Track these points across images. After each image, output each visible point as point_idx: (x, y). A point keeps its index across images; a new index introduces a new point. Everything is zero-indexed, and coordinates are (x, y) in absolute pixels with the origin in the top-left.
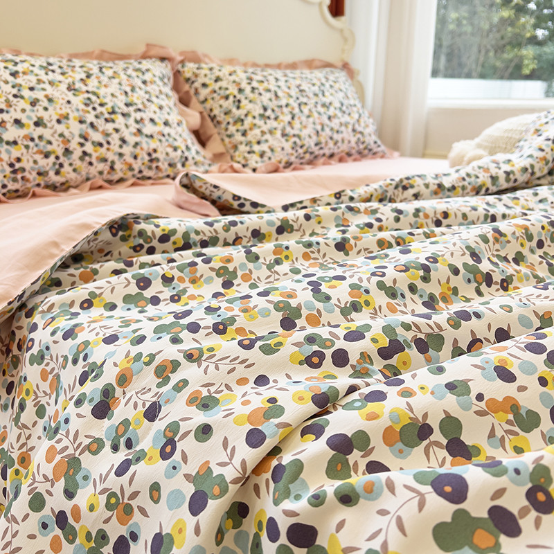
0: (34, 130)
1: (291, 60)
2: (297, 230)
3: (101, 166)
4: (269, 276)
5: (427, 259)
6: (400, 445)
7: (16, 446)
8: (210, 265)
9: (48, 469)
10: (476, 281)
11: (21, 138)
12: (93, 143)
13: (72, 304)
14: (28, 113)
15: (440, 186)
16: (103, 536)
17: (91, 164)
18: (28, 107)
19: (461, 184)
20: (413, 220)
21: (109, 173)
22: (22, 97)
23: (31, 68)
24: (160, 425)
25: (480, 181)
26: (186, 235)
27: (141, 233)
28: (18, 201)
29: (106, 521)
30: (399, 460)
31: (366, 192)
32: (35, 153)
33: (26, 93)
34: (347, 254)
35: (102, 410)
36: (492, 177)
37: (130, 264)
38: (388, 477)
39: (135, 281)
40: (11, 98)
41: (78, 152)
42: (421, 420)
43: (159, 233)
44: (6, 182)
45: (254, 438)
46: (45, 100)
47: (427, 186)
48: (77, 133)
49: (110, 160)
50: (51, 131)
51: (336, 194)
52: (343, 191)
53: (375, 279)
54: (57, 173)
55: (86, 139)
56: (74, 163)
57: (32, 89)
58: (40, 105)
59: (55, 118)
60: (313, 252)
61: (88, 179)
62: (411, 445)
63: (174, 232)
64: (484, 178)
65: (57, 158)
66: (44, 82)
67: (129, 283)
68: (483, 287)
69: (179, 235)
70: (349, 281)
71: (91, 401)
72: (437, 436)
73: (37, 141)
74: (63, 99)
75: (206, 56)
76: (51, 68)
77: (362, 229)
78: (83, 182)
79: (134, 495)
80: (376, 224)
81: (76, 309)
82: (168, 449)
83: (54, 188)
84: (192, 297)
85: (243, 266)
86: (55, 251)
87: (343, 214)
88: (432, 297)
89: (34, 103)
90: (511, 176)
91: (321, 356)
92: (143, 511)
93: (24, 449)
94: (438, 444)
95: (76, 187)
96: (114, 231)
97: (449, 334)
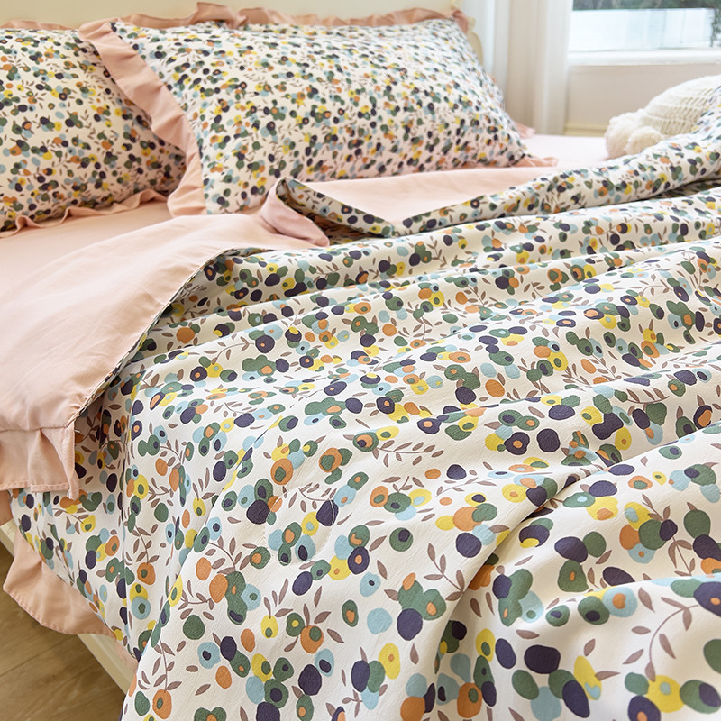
0: (67, 131)
1: (384, 11)
2: (435, 259)
3: (152, 174)
4: (418, 327)
5: (623, 299)
6: (640, 547)
7: (134, 557)
8: (343, 316)
9: (203, 587)
10: (685, 324)
11: (50, 143)
12: (142, 143)
13: (180, 374)
14: (57, 108)
15: (606, 184)
16: (284, 667)
17: (140, 171)
18: (57, 101)
19: (633, 180)
20: (583, 237)
21: (163, 182)
22: (49, 88)
23: (56, 48)
24: (340, 530)
25: (657, 175)
26: (299, 274)
27: (244, 275)
28: (51, 224)
29: (289, 649)
30: (640, 566)
31: (511, 197)
32: (68, 162)
33: (53, 82)
34: (512, 292)
35: (260, 512)
36: (672, 168)
37: (237, 317)
38: (641, 589)
39: (254, 341)
40: (35, 90)
41: (123, 157)
42: (662, 516)
43: (266, 273)
44: (34, 202)
45: (467, 545)
46: (78, 90)
47: (589, 185)
48: (121, 132)
49: (164, 165)
50: (89, 131)
51: (472, 202)
52: (482, 197)
53: (564, 331)
54: (98, 185)
55: (133, 140)
56: (119, 171)
57: (59, 76)
58: (71, 98)
59: (92, 113)
60: (469, 292)
61: (136, 191)
62: (653, 546)
63: (284, 270)
64: (662, 170)
65: (97, 166)
66: (74, 67)
67: (247, 344)
68: (694, 332)
69: (291, 274)
70: (531, 335)
71: (244, 501)
72: (682, 534)
73: (71, 145)
74: (100, 87)
75: (273, 13)
76: (80, 46)
77: (519, 252)
78: (130, 195)
79: (323, 617)
80: (537, 245)
81: (186, 380)
82: (359, 560)
83: (93, 204)
84: (327, 359)
85: (383, 314)
86: (149, 307)
87: (493, 233)
88: (633, 348)
89: (64, 95)
90: (698, 165)
91: (525, 439)
92: (335, 636)
93: (144, 560)
94: (684, 544)
95: (120, 202)
96: (210, 273)
97: (672, 402)
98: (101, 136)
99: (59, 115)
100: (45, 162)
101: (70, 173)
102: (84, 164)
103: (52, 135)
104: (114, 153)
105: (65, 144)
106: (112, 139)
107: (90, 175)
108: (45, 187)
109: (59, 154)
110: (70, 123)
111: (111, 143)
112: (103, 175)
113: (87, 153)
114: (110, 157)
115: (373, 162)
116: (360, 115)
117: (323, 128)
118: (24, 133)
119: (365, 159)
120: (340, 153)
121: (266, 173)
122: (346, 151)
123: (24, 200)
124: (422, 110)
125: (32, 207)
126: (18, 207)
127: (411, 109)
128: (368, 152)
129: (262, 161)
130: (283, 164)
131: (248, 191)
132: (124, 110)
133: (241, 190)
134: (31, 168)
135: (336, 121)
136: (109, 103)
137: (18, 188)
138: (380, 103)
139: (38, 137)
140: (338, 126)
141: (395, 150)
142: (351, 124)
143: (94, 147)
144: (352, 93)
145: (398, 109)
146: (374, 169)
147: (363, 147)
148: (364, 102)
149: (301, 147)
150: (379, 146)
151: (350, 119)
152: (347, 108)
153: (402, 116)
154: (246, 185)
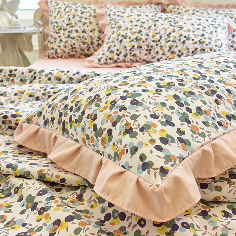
98: (91, 37)
99: (81, 29)
100: (74, 41)
101: (80, 46)
102: (84, 43)
103: (77, 34)
104: (93, 42)
105: (80, 37)
106: (94, 38)
107: (85, 47)
108: (72, 48)
109: (78, 40)
110: (83, 32)
111: (93, 39)
112: (89, 48)
113: (86, 41)
114: (92, 43)
115: (155, 57)
116: (153, 41)
117: (138, 44)
118: (70, 33)
119: (152, 56)
120: (142, 52)
121: (114, 54)
122: (145, 52)
123: (67, 50)
124: (179, 42)
125: (69, 53)
126: (65, 52)
127: (175, 42)
128: (153, 54)
129: (114, 51)
130: (121, 53)
131: (108, 59)
132: (100, 30)
133: (106, 58)
134: (70, 42)
135: (143, 42)
136: (96, 27)
137: (65, 47)
138: (163, 38)
139: (74, 35)
140: (143, 43)
141: (163, 54)
142: (149, 44)
143: (88, 39)
144: (154, 34)
145: (169, 41)
146: (155, 59)
147: (152, 52)
148: (157, 37)
149: (128, 49)
150: (157, 52)
151: (149, 42)
152: (149, 38)
153: (170, 43)
154: (108, 57)
